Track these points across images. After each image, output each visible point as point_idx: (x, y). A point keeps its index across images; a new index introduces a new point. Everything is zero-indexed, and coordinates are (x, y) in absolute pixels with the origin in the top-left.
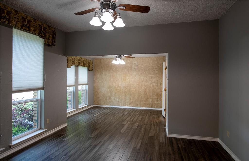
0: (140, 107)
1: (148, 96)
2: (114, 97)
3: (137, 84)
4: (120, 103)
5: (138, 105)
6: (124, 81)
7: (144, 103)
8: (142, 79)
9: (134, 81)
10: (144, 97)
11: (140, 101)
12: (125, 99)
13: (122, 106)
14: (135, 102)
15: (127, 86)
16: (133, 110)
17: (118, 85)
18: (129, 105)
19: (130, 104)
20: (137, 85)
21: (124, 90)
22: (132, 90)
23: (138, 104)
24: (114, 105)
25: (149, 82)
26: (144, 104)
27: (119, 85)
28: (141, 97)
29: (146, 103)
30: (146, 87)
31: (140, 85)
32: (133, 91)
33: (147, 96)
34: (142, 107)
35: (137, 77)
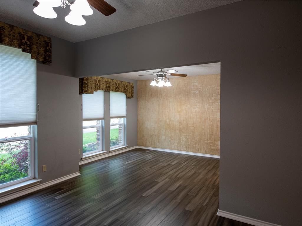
0: (203, 153)
1: (216, 137)
2: (164, 137)
3: (198, 117)
4: (173, 146)
5: (199, 150)
6: (178, 112)
7: (210, 147)
8: (206, 109)
9: (194, 113)
10: (209, 138)
11: (203, 143)
12: (180, 139)
13: (175, 149)
14: (195, 145)
15: (183, 121)
16: (191, 157)
17: (170, 119)
18: (186, 150)
19: (188, 148)
20: (198, 119)
21: (178, 126)
22: (191, 127)
23: (199, 149)
24: (164, 148)
25: (217, 115)
26: (209, 148)
27: (172, 119)
28: (204, 137)
29: (212, 148)
30: (211, 123)
31: (203, 119)
32: (192, 128)
33: (214, 136)
34: (207, 154)
35: (198, 107)
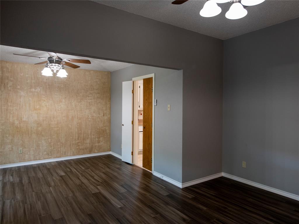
0: (70, 156)
1: (85, 135)
2: (10, 146)
3: (63, 115)
4: (27, 156)
5: (65, 154)
6: (35, 110)
7: (78, 147)
8: (74, 106)
9: (59, 110)
10: (77, 138)
11: (70, 144)
12: (38, 146)
13: (30, 160)
14: (60, 149)
15: (43, 120)
17: (21, 120)
18: (47, 157)
19: (49, 155)
20: (64, 118)
21: (35, 128)
22: (54, 127)
23: (65, 152)
24: (10, 163)
25: (85, 112)
26: (77, 149)
27: (24, 119)
28: (71, 137)
29: (81, 147)
30: (80, 121)
31: (70, 117)
32: (56, 129)
33: (83, 135)
34: (74, 155)
35: (64, 103)
